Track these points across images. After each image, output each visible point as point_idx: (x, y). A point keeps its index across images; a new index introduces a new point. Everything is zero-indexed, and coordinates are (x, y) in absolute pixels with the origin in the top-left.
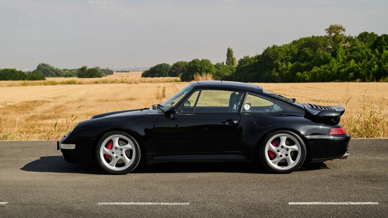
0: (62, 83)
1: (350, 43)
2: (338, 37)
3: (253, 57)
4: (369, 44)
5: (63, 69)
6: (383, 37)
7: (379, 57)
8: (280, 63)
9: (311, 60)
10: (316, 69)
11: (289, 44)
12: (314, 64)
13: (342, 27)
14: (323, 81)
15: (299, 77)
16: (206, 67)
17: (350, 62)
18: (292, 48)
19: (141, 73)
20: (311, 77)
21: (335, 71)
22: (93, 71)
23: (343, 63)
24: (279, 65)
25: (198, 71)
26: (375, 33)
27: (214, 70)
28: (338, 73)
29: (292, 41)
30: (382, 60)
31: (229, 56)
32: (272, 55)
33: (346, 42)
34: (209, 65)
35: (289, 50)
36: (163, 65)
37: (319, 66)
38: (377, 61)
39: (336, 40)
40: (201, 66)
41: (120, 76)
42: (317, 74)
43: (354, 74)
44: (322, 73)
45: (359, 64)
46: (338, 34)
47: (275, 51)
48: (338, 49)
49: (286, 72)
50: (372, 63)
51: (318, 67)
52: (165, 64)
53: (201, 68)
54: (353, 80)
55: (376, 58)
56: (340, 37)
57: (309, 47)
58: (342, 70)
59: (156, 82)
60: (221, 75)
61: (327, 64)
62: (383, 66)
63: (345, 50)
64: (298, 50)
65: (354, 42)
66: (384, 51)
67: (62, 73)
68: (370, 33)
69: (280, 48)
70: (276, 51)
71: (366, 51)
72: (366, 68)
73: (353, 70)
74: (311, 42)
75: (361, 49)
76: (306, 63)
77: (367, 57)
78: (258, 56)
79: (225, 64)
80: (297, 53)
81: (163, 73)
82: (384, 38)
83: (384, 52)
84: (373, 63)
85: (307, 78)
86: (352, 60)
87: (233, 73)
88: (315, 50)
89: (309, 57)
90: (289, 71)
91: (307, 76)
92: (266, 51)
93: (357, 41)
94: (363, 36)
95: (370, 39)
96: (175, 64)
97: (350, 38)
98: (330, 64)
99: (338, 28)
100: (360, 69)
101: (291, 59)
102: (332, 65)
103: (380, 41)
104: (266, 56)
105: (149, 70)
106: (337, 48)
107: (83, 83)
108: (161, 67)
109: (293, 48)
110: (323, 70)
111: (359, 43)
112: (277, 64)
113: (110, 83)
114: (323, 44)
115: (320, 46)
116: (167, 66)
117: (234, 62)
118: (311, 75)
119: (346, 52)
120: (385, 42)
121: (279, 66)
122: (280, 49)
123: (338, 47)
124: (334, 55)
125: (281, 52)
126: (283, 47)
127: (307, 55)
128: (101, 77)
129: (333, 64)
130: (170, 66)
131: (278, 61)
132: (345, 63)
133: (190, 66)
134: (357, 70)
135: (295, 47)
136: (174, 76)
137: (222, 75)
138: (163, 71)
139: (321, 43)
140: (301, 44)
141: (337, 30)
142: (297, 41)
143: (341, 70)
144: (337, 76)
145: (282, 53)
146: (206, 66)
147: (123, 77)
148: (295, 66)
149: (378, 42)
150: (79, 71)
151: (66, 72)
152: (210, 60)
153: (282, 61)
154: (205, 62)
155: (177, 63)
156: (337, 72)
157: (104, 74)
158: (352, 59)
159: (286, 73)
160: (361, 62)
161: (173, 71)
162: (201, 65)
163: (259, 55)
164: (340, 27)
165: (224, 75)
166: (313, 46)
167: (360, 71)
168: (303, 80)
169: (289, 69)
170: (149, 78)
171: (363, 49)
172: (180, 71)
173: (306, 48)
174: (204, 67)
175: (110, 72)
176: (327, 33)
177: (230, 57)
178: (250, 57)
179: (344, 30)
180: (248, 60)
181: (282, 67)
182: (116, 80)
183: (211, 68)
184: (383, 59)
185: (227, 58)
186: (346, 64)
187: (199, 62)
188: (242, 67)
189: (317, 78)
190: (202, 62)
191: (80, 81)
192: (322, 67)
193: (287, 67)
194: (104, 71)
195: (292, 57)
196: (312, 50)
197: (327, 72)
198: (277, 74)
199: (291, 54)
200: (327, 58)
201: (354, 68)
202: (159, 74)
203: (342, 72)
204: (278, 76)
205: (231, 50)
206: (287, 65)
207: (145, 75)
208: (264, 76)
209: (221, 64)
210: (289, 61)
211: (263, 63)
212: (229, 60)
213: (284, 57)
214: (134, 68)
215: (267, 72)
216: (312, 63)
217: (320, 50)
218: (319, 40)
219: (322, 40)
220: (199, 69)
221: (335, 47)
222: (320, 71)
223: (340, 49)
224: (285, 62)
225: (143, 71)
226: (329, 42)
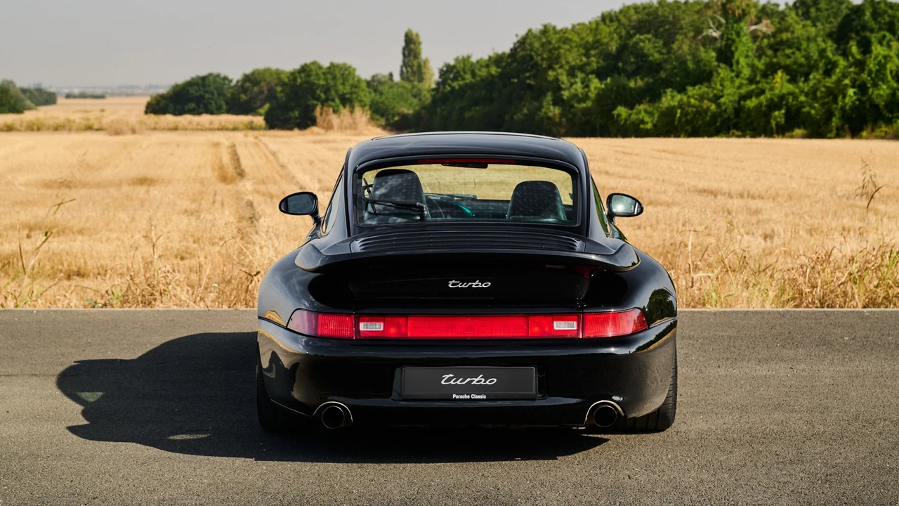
1: (772, 23)
2: (738, 3)
3: (481, 59)
4: (827, 26)
6: (867, 7)
7: (861, 65)
8: (564, 78)
9: (658, 71)
10: (673, 97)
11: (590, 23)
12: (667, 83)
14: (695, 133)
15: (622, 123)
16: (341, 87)
17: (774, 79)
18: (601, 34)
19: (145, 100)
20: (657, 121)
21: (730, 105)
23: (751, 80)
24: (563, 83)
25: (318, 99)
27: (367, 96)
28: (738, 110)
29: (600, 14)
30: (869, 75)
31: (409, 55)
32: (541, 55)
33: (759, 21)
34: (351, 82)
35: (590, 39)
36: (211, 78)
37: (682, 90)
38: (855, 76)
39: (732, 14)
40: (327, 84)
41: (78, 111)
42: (676, 112)
43: (787, 115)
44: (690, 109)
45: (801, 84)
47: (549, 42)
48: (737, 40)
49: (584, 105)
50: (838, 82)
51: (679, 92)
52: (218, 76)
53: (327, 90)
54: (783, 130)
55: (852, 69)
56: (743, 4)
57: (653, 31)
58: (748, 102)
59: (192, 129)
60: (386, 110)
61: (706, 84)
62: (872, 93)
63: (757, 43)
64: (620, 42)
65: (783, 19)
66: (873, 48)
69: (566, 35)
70: (553, 42)
71: (818, 45)
72: (821, 97)
73: (784, 103)
74: (655, 18)
75: (803, 42)
76: (642, 79)
77: (821, 64)
78: (497, 55)
79: (397, 78)
80: (614, 48)
81: (211, 104)
82: (871, 10)
83: (875, 51)
84: (843, 83)
85: (647, 123)
86: (780, 73)
87: (424, 108)
88: (667, 44)
89: (651, 61)
90: (593, 101)
91: (647, 119)
92: (522, 42)
93: (792, 18)
94: (809, 4)
95: (830, 11)
96: (247, 76)
97: (772, 9)
98: (715, 83)
100: (802, 98)
101: (598, 68)
102: (719, 87)
103: (860, 17)
104: (522, 56)
105: (168, 93)
106: (734, 37)
108: (204, 86)
109: (603, 34)
110: (692, 101)
111: (797, 23)
112: (557, 80)
114: (692, 24)
115: (685, 31)
116: (222, 81)
117: (425, 73)
118: (656, 116)
119: (760, 48)
120: (873, 22)
121: (563, 86)
122: (564, 37)
123: (738, 34)
124: (726, 56)
125: (568, 47)
126: (573, 30)
127: (646, 56)
128: (21, 112)
129: (722, 85)
130: (231, 81)
131: (559, 71)
132: (758, 83)
133: (292, 83)
134: (794, 103)
135: (610, 33)
136: (246, 113)
137: (391, 112)
138: (210, 96)
139: (686, 21)
140: (627, 23)
142: (615, 13)
143: (745, 101)
144: (735, 121)
145: (571, 47)
146: (343, 84)
147: (86, 112)
148: (608, 89)
149: (854, 20)
152: (353, 66)
153: (571, 73)
154: (339, 73)
155: (253, 73)
156: (735, 109)
157: (28, 102)
158: (780, 68)
159: (584, 108)
160: (807, 80)
161: (239, 99)
162: (326, 79)
163: (500, 52)
165: (395, 109)
166: (661, 30)
167: (804, 107)
168: (633, 130)
169: (592, 95)
170: (169, 119)
171: (808, 39)
172: (261, 96)
173: (642, 34)
174: (335, 85)
175: (47, 98)
177: (412, 58)
178: (474, 59)
180: (467, 69)
181: (573, 91)
182: (66, 120)
183: (356, 90)
184: (870, 72)
185: (404, 62)
186: (760, 85)
187: (320, 72)
188: (448, 88)
189: (676, 123)
190: (329, 73)
192: (690, 94)
193: (586, 90)
194: (28, 94)
195: (601, 61)
196: (661, 42)
197: (705, 106)
198: (555, 111)
199: (597, 51)
200: (705, 65)
201: (786, 97)
202: (198, 105)
203: (749, 108)
204: (560, 118)
205: (414, 37)
206: (586, 85)
207: (158, 106)
208: (515, 117)
209: (387, 79)
210: (592, 72)
211: (514, 78)
212: (409, 66)
213: (578, 61)
214: (119, 87)
215: (525, 105)
216: (662, 79)
217: (683, 42)
218: (680, 11)
219: (689, 13)
220: (321, 91)
221: (727, 34)
222: (683, 104)
223: (744, 39)
224: (580, 75)
225: (151, 96)
226: (709, 20)
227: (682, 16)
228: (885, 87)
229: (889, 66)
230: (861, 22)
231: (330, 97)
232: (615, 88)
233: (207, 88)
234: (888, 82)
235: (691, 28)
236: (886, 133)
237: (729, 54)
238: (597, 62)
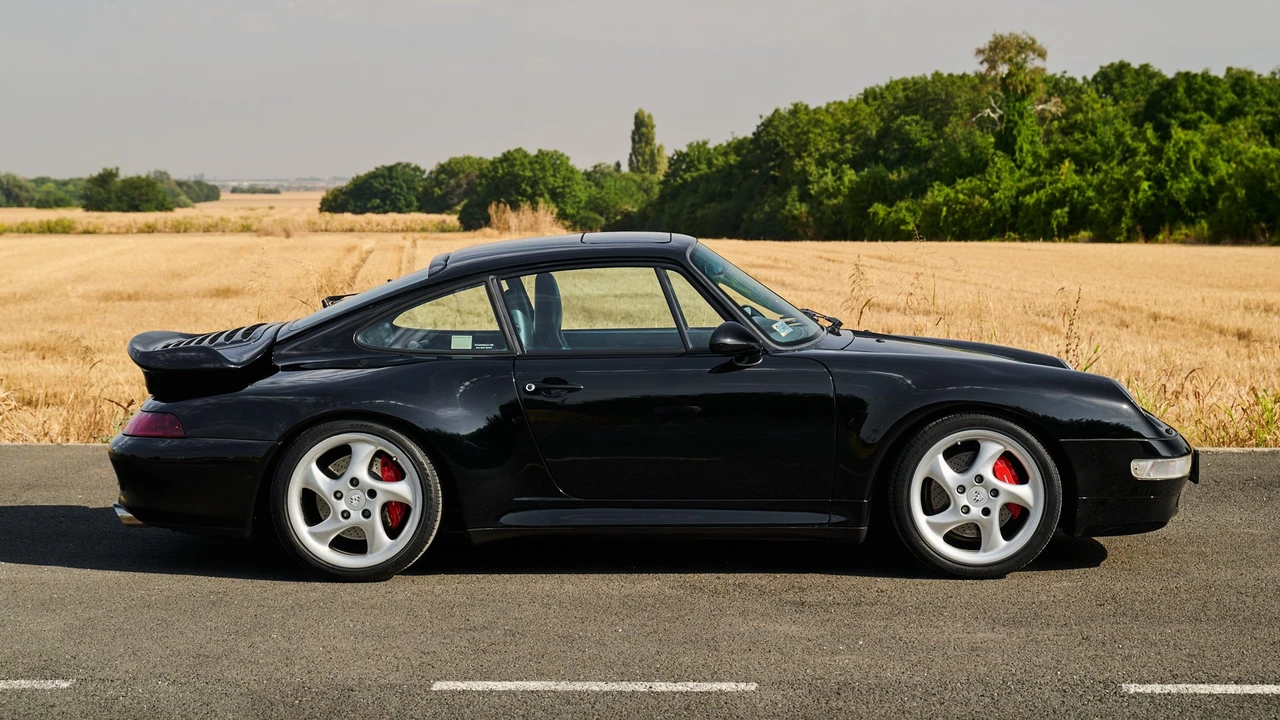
0: (22, 228)
1: (1063, 102)
2: (1021, 77)
3: (721, 145)
4: (1133, 104)
5: (33, 176)
6: (1180, 80)
7: (1158, 153)
8: (813, 169)
9: (926, 161)
10: (939, 191)
11: (849, 101)
12: (936, 175)
13: (1034, 42)
14: (963, 236)
15: (879, 223)
16: (551, 179)
17: (1060, 169)
18: (859, 115)
19: (320, 195)
20: (920, 221)
21: (1006, 201)
22: (142, 187)
23: (1033, 172)
24: (811, 175)
25: (523, 194)
26: (1156, 66)
27: (583, 192)
28: (1016, 208)
29: (862, 91)
30: (1168, 165)
31: (640, 141)
32: (787, 141)
33: (1048, 98)
34: (563, 173)
35: (847, 121)
36: (399, 168)
37: (950, 183)
38: (1150, 166)
39: (1013, 91)
40: (535, 175)
41: (241, 208)
42: (942, 211)
43: (1071, 214)
44: (958, 207)
45: (1089, 176)
46: (1020, 67)
47: (798, 125)
48: (1020, 122)
49: (835, 201)
50: (1131, 172)
51: (948, 185)
52: (408, 165)
53: (534, 184)
54: (1066, 233)
55: (1147, 158)
56: (1028, 78)
57: (921, 112)
58: (1028, 197)
59: (372, 231)
60: (606, 208)
61: (979, 176)
62: (1171, 187)
63: (1045, 127)
64: (881, 124)
65: (1078, 97)
66: (1173, 132)
67: (28, 191)
68: (1135, 65)
69: (817, 116)
70: (803, 124)
71: (1116, 129)
72: (1109, 193)
73: (1067, 199)
74: (926, 95)
75: (1099, 125)
76: (907, 170)
77: (1117, 152)
78: (737, 140)
79: (625, 168)
80: (874, 133)
81: (399, 200)
82: (1184, 85)
83: (1175, 136)
84: (1136, 175)
85: (908, 223)
86: (1067, 163)
87: (651, 204)
88: (939, 127)
89: (918, 148)
90: (845, 197)
91: (909, 218)
92: (768, 124)
93: (1089, 96)
94: (1112, 78)
95: (1138, 87)
96: (442, 166)
97: (1067, 84)
98: (991, 175)
99: (1021, 47)
100: (1090, 193)
101: (854, 156)
102: (995, 179)
103: (1171, 95)
104: (766, 141)
105: (346, 187)
106: (1016, 118)
107: (102, 229)
108: (391, 178)
109: (863, 115)
110: (961, 196)
111: (1095, 101)
112: (804, 171)
113: (198, 230)
114: (968, 103)
115: (959, 111)
116: (412, 172)
117: (658, 163)
118: (919, 214)
119: (1048, 133)
120: (1187, 100)
121: (811, 179)
122: (815, 118)
123: (1021, 116)
124: (1007, 143)
125: (818, 131)
126: (827, 111)
127: (912, 142)
128: (171, 210)
129: (998, 177)
130: (424, 172)
131: (807, 160)
132: (1041, 174)
133: (493, 173)
134: (1080, 199)
135: (871, 114)
136: (440, 211)
137: (612, 210)
138: (398, 190)
139: (962, 97)
140: (891, 101)
141: (1019, 53)
142: (881, 89)
143: (1025, 196)
144: (1011, 220)
145: (823, 131)
146: (554, 176)
147: (251, 209)
148: (864, 182)
149: (1163, 98)
150: (90, 185)
151: (45, 188)
152: (567, 154)
153: (821, 163)
154: (550, 162)
155: (450, 163)
156: (1012, 206)
157: (183, 198)
158: (1067, 157)
159: (834, 205)
160: (1095, 171)
161: (433, 192)
162: (533, 170)
163: (741, 137)
164: (1030, 42)
165: (618, 207)
166: (932, 109)
167: (1092, 204)
168: (893, 232)
169: (846, 191)
170: (348, 217)
171: (1106, 122)
172: (459, 191)
173: (908, 115)
174: (544, 177)
175: (206, 192)
176: (981, 63)
177: (643, 145)
178: (711, 146)
179: (1042, 55)
180: (703, 158)
181: (822, 184)
182: (222, 219)
183: (570, 183)
184: (1169, 162)
185: (633, 148)
186: (1043, 177)
187: (526, 161)
188: (680, 181)
189: (941, 223)
190: (537, 162)
191: (89, 223)
192: (958, 187)
193: (838, 183)
194: (185, 188)
195: (857, 148)
196: (930, 125)
197: (977, 204)
198: (801, 209)
199: (853, 136)
200: (981, 153)
201: (1071, 192)
202: (383, 201)
203: (1028, 204)
204: (807, 218)
205: (646, 119)
206: (838, 175)
207: (334, 203)
208: (755, 216)
209: (612, 169)
210: (846, 162)
211: (755, 169)
212: (640, 154)
213: (830, 148)
214: (298, 180)
215: (766, 202)
216: (929, 170)
217: (958, 125)
218: (955, 87)
219: (966, 89)
220: (527, 185)
221: (1009, 115)
222: (950, 200)
223: (1028, 122)
224: (832, 164)
225: (327, 191)
226: (991, 97)
227: (958, 93)
228: (1187, 180)
229: (1193, 153)
230: (1173, 100)
231: (539, 192)
232: (871, 181)
233: (394, 181)
234: (1191, 173)
235: (968, 108)
236: (1186, 235)
237: (1010, 140)
238: (853, 150)
